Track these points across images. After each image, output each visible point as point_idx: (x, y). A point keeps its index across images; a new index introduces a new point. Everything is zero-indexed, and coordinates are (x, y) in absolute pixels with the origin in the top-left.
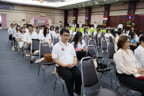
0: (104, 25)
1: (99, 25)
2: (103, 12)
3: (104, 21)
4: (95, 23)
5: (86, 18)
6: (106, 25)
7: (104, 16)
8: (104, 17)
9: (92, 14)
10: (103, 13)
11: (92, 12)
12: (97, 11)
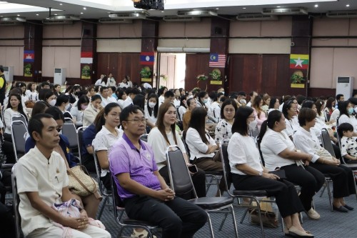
0: (83, 77)
1: (69, 76)
2: (80, 39)
3: (83, 65)
4: (58, 71)
5: (25, 56)
6: (89, 78)
7: (82, 51)
8: (83, 55)
9: (45, 43)
10: (79, 43)
11: (44, 37)
12: (61, 37)
